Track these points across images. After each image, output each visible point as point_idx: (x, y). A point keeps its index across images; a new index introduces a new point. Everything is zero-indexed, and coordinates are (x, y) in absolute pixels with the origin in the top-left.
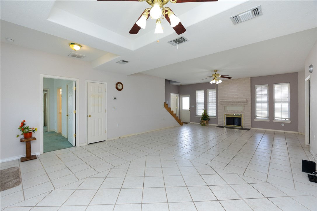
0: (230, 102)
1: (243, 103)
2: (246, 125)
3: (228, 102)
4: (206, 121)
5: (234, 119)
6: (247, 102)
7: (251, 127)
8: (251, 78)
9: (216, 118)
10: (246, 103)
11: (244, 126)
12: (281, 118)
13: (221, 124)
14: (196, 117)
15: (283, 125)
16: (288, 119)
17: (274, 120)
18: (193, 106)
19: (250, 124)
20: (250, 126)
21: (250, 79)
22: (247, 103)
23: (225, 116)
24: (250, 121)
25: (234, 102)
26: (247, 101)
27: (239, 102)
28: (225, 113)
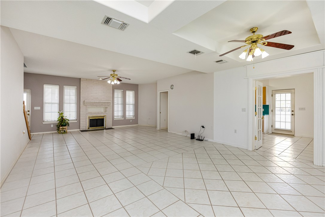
1: (106, 105)
2: (108, 125)
5: (97, 120)
7: (113, 126)
11: (107, 126)
12: (130, 116)
14: (44, 123)
17: (126, 118)
19: (111, 124)
23: (89, 118)
24: (112, 121)
27: (103, 103)
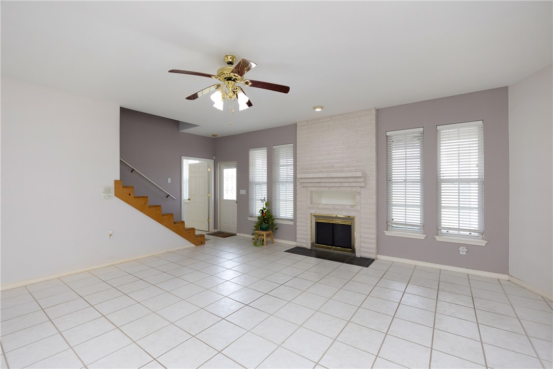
0: (323, 180)
1: (354, 184)
3: (319, 180)
4: (264, 233)
6: (365, 181)
7: (378, 253)
8: (378, 110)
9: (292, 223)
10: (363, 185)
12: (459, 230)
13: (302, 243)
15: (463, 251)
16: (476, 234)
17: (437, 235)
18: (243, 192)
19: (375, 246)
20: (374, 251)
21: (374, 112)
22: (366, 184)
23: (314, 219)
24: (375, 236)
25: (332, 180)
26: (365, 177)
27: (345, 180)
28: (313, 212)
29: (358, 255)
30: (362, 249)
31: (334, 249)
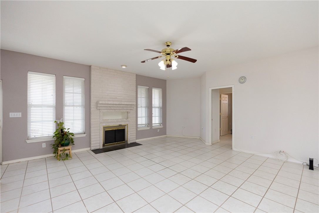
14: (28, 141)
29: (129, 142)
30: (131, 139)
31: (116, 144)
